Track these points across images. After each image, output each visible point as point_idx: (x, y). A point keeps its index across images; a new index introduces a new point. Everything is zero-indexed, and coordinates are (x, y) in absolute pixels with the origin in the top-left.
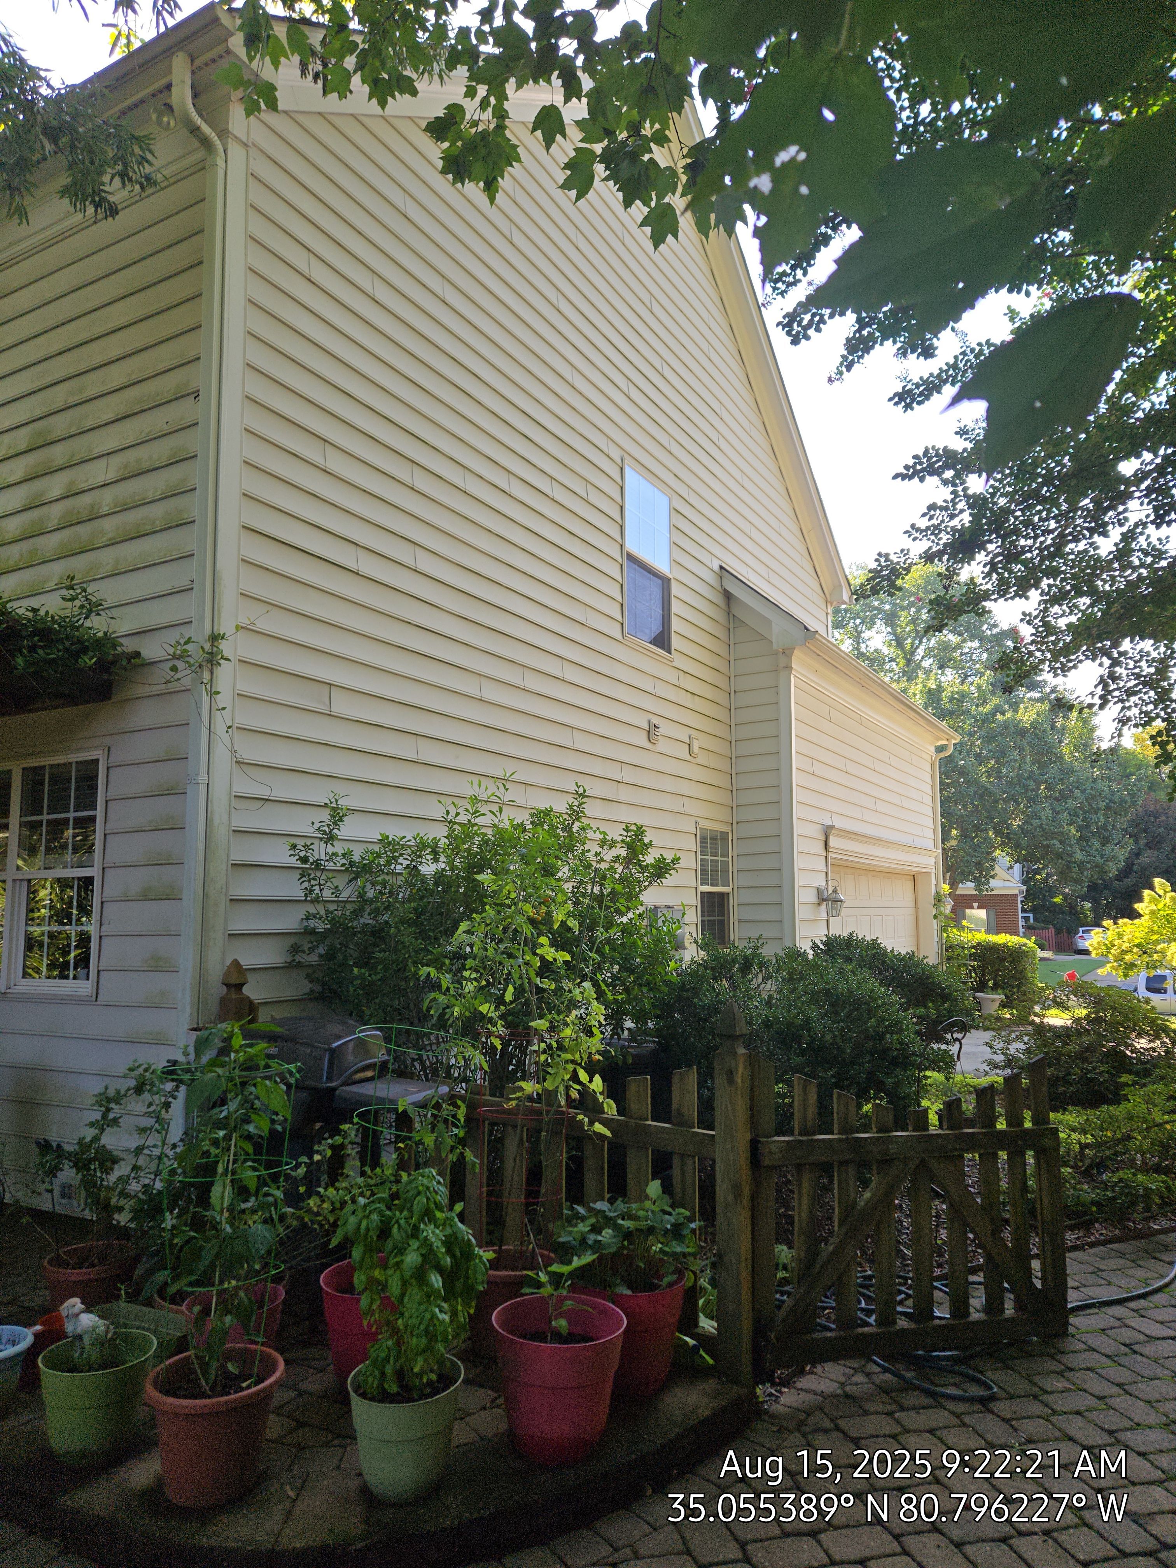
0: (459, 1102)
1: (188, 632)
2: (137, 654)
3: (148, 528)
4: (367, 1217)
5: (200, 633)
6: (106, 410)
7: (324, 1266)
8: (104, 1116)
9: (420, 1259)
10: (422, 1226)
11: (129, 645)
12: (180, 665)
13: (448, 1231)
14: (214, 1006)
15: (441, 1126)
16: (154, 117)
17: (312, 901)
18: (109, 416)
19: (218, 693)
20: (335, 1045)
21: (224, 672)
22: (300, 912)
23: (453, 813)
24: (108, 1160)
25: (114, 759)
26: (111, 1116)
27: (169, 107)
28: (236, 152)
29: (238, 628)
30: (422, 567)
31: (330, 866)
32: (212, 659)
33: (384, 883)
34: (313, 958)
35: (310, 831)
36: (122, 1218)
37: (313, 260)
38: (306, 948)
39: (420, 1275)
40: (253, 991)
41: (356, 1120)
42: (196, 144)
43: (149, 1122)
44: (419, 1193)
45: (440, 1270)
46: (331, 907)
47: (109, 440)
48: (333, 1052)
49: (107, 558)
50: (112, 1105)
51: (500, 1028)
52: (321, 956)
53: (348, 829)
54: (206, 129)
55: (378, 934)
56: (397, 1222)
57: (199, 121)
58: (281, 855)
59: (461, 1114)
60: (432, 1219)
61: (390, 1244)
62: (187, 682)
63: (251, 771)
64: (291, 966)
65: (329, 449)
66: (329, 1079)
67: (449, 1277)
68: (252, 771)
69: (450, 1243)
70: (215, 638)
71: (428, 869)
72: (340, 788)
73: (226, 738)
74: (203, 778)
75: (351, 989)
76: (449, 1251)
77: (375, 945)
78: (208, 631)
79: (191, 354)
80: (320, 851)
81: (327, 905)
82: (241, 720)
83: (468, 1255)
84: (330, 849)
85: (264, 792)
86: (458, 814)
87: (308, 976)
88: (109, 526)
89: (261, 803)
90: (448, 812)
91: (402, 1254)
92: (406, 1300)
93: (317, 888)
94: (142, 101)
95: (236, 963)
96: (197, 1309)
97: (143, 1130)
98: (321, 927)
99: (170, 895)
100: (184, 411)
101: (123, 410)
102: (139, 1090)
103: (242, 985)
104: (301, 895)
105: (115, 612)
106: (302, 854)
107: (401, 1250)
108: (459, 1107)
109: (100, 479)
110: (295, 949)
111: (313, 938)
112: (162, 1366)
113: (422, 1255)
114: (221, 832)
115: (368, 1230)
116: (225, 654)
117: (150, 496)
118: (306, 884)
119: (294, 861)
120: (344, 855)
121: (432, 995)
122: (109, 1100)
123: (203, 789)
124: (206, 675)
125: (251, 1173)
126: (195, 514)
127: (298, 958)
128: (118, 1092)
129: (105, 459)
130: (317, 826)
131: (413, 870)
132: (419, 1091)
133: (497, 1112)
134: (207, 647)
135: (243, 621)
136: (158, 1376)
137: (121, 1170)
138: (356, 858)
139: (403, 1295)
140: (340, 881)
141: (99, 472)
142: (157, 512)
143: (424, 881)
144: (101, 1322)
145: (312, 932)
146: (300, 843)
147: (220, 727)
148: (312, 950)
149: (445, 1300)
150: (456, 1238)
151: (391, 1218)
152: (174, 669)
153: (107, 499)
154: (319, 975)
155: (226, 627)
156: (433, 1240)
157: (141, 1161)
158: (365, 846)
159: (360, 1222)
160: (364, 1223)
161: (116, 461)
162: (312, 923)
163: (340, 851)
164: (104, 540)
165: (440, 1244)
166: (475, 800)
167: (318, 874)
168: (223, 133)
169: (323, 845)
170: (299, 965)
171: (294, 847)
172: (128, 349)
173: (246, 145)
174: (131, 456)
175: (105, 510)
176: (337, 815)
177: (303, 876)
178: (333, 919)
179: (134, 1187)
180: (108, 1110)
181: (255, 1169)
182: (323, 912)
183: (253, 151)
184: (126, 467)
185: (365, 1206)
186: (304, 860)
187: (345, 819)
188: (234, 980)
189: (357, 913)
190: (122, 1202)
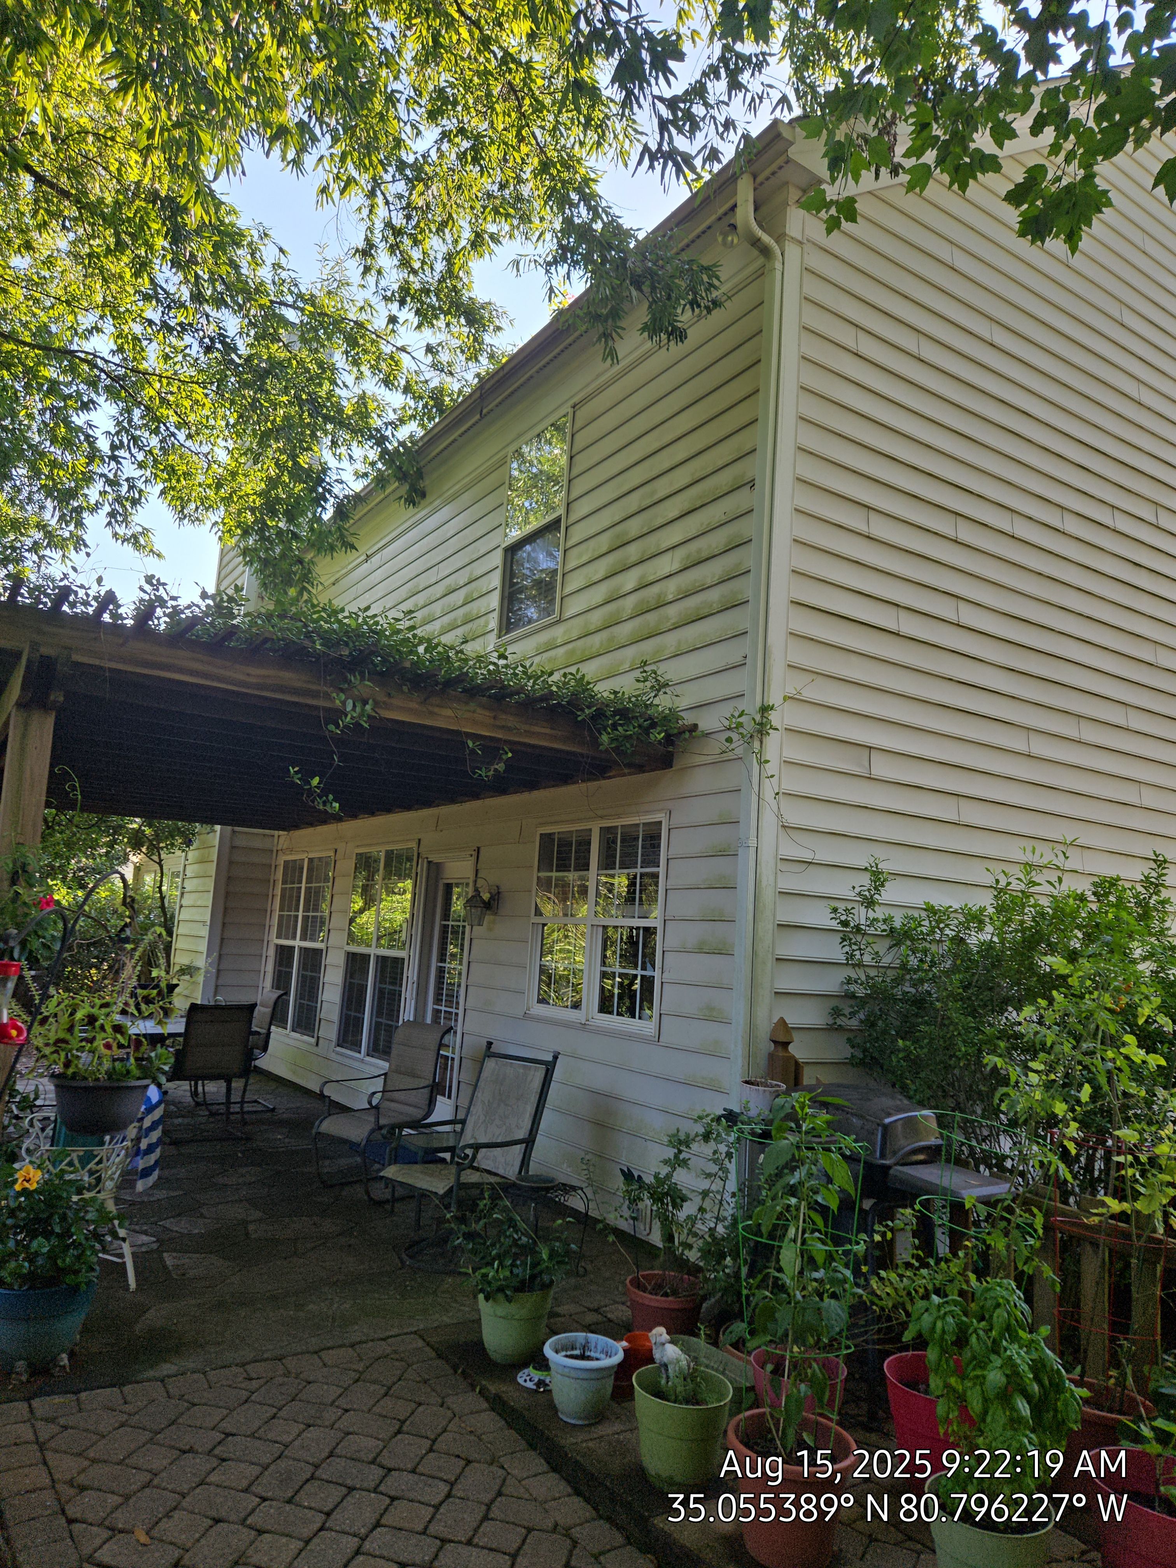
0: (1035, 1210)
1: (742, 705)
2: (695, 727)
3: (706, 611)
4: (943, 1318)
5: (751, 706)
6: (672, 509)
7: (888, 1354)
8: (676, 1156)
9: (1004, 1380)
10: (1004, 1343)
11: (689, 718)
12: (735, 736)
13: (1035, 1355)
14: (762, 1061)
15: (1015, 1233)
16: (720, 239)
17: (854, 966)
18: (675, 513)
19: (767, 762)
20: (887, 1121)
21: (773, 741)
22: (842, 974)
23: (1003, 883)
24: (678, 1198)
25: (675, 822)
26: (681, 1157)
27: (734, 227)
28: (792, 251)
29: (786, 698)
30: (965, 620)
31: (872, 931)
32: (762, 729)
33: (925, 951)
34: (854, 1023)
35: (851, 895)
36: (693, 1255)
37: (862, 335)
38: (847, 1011)
39: (1004, 1397)
40: (797, 1051)
41: (917, 1207)
42: (756, 252)
43: (713, 1168)
44: (998, 1305)
45: (1029, 1398)
46: (873, 973)
47: (674, 534)
48: (886, 1128)
49: (670, 641)
50: (683, 1148)
51: (1073, 1129)
52: (861, 1021)
53: (890, 893)
54: (766, 238)
55: (920, 1003)
56: (975, 1331)
57: (760, 233)
58: (822, 917)
59: (1039, 1222)
60: (1015, 1338)
61: (967, 1354)
62: (739, 751)
63: (794, 834)
64: (833, 1028)
65: (873, 515)
66: (883, 1156)
67: (1038, 1408)
68: (797, 836)
69: (1039, 1367)
70: (765, 709)
71: (974, 940)
72: (880, 852)
73: (773, 803)
74: (752, 842)
75: (894, 1059)
76: (1037, 1378)
77: (916, 1015)
78: (758, 704)
79: (748, 447)
80: (861, 915)
81: (868, 970)
82: (786, 787)
83: (1058, 1388)
84: (871, 914)
85: (808, 856)
86: (1009, 884)
87: (849, 1040)
88: (673, 612)
89: (805, 866)
90: (997, 881)
91: (983, 1368)
92: (989, 1419)
93: (857, 953)
94: (709, 227)
95: (782, 1021)
96: (770, 1367)
97: (709, 1175)
98: (861, 992)
99: (722, 951)
100: (740, 500)
101: (687, 506)
102: (706, 1137)
103: (788, 1043)
104: (842, 959)
105: (678, 689)
106: (843, 918)
107: (982, 1364)
108: (1034, 1216)
109: (666, 571)
110: (836, 1012)
111: (852, 1002)
112: (741, 1416)
113: (1007, 1376)
114: (768, 895)
115: (944, 1332)
116: (774, 724)
117: (709, 582)
118: (847, 949)
119: (834, 924)
120: (885, 921)
121: (1004, 1090)
122: (680, 1142)
123: (752, 851)
124: (756, 744)
125: (820, 1246)
126: (749, 594)
127: (839, 1022)
128: (688, 1135)
129: (670, 553)
130: (857, 890)
131: (959, 941)
132: (981, 1186)
133: (1074, 1224)
134: (758, 718)
135: (791, 691)
136: (738, 1425)
137: (689, 1209)
138: (897, 924)
139: (985, 1412)
140: (881, 946)
141: (666, 564)
142: (714, 596)
143: (968, 952)
144: (683, 1357)
145: (852, 996)
146: (841, 906)
147: (768, 794)
148: (853, 1014)
149: (1033, 1431)
150: (1044, 1366)
151: (968, 1327)
152: (729, 740)
153: (671, 588)
154: (858, 1040)
155: (775, 698)
156: (1019, 1361)
157: (707, 1204)
158: (904, 911)
159: (935, 1323)
160: (939, 1324)
161: (680, 553)
162: (853, 988)
163: (881, 917)
164: (669, 625)
165: (1026, 1368)
166: (1029, 867)
167: (859, 938)
168: (780, 238)
169: (863, 910)
170: (840, 1028)
171: (835, 910)
172: (693, 451)
173: (801, 243)
174: (693, 547)
175: (670, 597)
176: (878, 879)
177: (844, 940)
178: (874, 985)
179: (701, 1228)
180: (680, 1152)
181: (824, 1243)
182: (863, 978)
183: (808, 247)
184: (688, 557)
185: (939, 1306)
186: (845, 924)
187: (887, 884)
188: (782, 1039)
189: (898, 981)
190: (691, 1240)
